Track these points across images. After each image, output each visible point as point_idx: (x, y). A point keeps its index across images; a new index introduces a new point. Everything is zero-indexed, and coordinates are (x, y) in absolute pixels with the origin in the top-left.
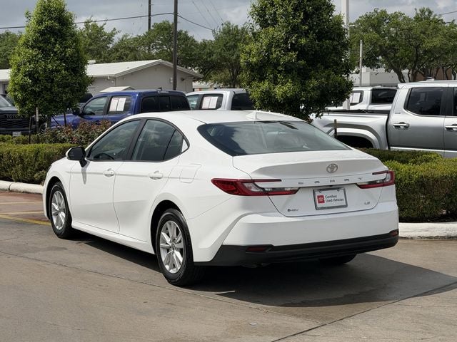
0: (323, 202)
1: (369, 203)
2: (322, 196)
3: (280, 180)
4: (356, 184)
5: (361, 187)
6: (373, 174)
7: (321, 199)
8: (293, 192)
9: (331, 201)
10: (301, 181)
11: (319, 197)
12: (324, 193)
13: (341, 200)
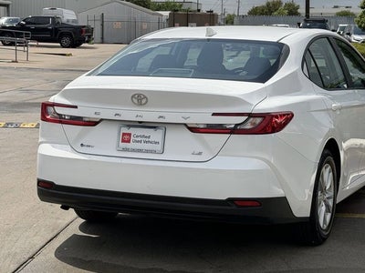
0: (129, 141)
1: (200, 154)
2: (130, 135)
3: (76, 107)
4: (185, 125)
5: (194, 130)
6: (214, 114)
7: (126, 137)
8: (93, 123)
9: (141, 142)
10: (97, 110)
11: (124, 134)
12: (133, 131)
13: (156, 143)
